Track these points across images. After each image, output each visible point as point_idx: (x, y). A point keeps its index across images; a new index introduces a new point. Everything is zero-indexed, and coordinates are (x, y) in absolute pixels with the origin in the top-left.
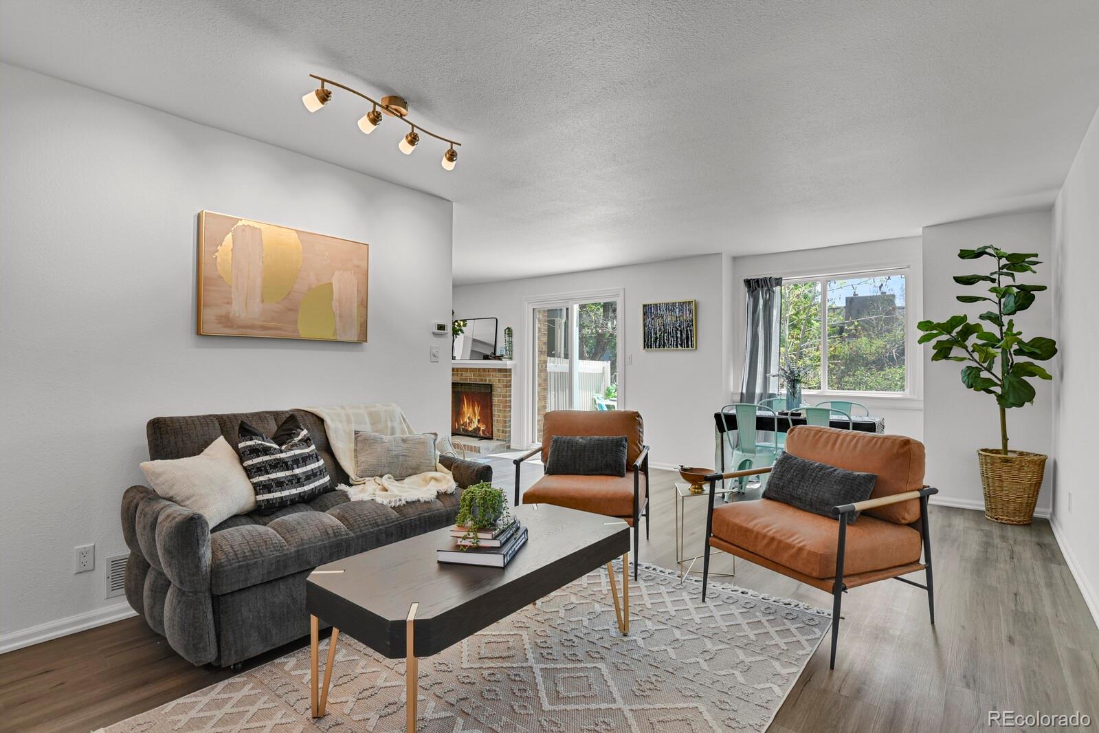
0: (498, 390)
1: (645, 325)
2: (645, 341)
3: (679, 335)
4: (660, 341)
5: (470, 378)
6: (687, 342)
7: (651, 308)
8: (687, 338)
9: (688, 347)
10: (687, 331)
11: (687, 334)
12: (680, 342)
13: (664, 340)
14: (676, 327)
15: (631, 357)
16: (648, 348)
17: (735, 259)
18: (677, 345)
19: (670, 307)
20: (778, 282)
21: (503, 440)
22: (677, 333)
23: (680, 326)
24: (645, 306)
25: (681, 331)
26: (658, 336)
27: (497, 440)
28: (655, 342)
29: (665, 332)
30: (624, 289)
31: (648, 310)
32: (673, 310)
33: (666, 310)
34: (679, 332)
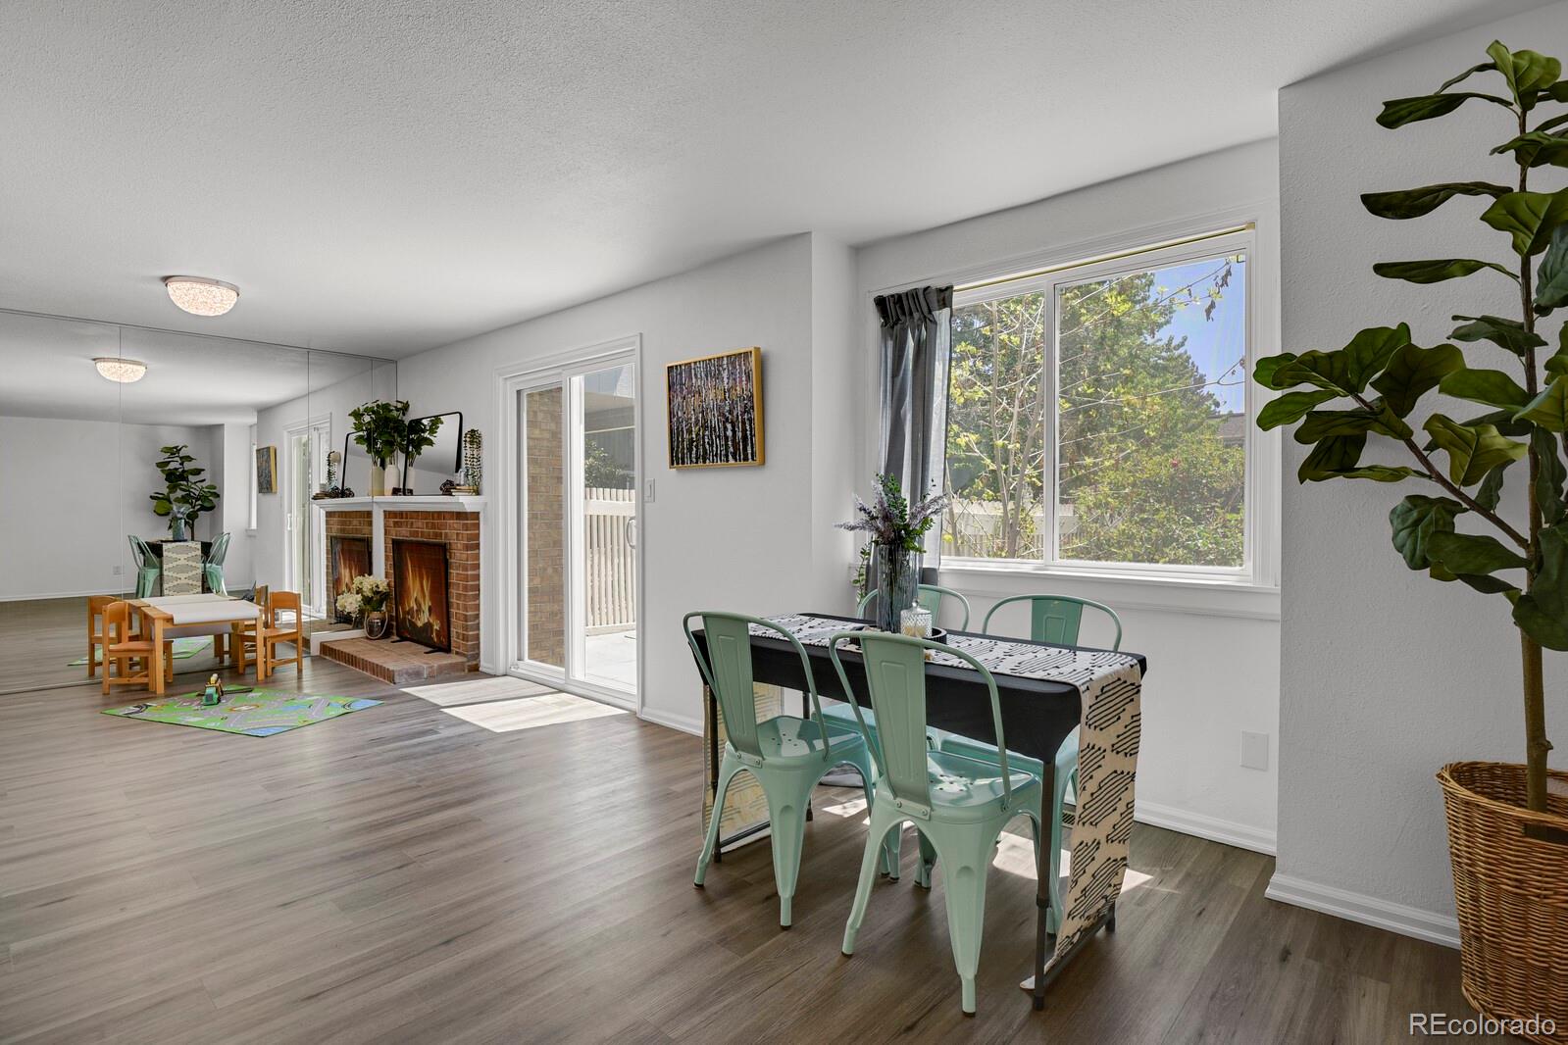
0: (458, 556)
1: (671, 414)
2: (672, 449)
3: (729, 433)
4: (697, 447)
5: (422, 531)
6: (745, 449)
7: (681, 374)
8: (745, 438)
9: (746, 459)
10: (744, 423)
11: (744, 431)
12: (731, 449)
13: (704, 445)
14: (724, 415)
15: (652, 486)
16: (678, 463)
17: (861, 251)
18: (727, 456)
19: (713, 368)
20: (944, 296)
21: (464, 655)
22: (725, 429)
23: (730, 412)
24: (670, 369)
25: (732, 423)
26: (694, 436)
27: (457, 653)
28: (690, 450)
29: (705, 428)
30: (641, 334)
31: (676, 378)
32: (718, 376)
33: (707, 376)
34: (729, 426)
